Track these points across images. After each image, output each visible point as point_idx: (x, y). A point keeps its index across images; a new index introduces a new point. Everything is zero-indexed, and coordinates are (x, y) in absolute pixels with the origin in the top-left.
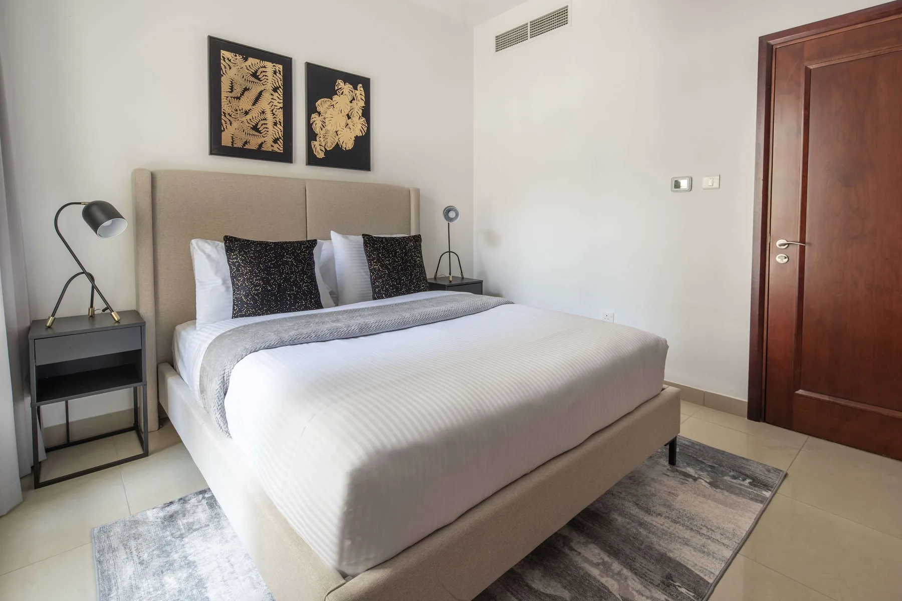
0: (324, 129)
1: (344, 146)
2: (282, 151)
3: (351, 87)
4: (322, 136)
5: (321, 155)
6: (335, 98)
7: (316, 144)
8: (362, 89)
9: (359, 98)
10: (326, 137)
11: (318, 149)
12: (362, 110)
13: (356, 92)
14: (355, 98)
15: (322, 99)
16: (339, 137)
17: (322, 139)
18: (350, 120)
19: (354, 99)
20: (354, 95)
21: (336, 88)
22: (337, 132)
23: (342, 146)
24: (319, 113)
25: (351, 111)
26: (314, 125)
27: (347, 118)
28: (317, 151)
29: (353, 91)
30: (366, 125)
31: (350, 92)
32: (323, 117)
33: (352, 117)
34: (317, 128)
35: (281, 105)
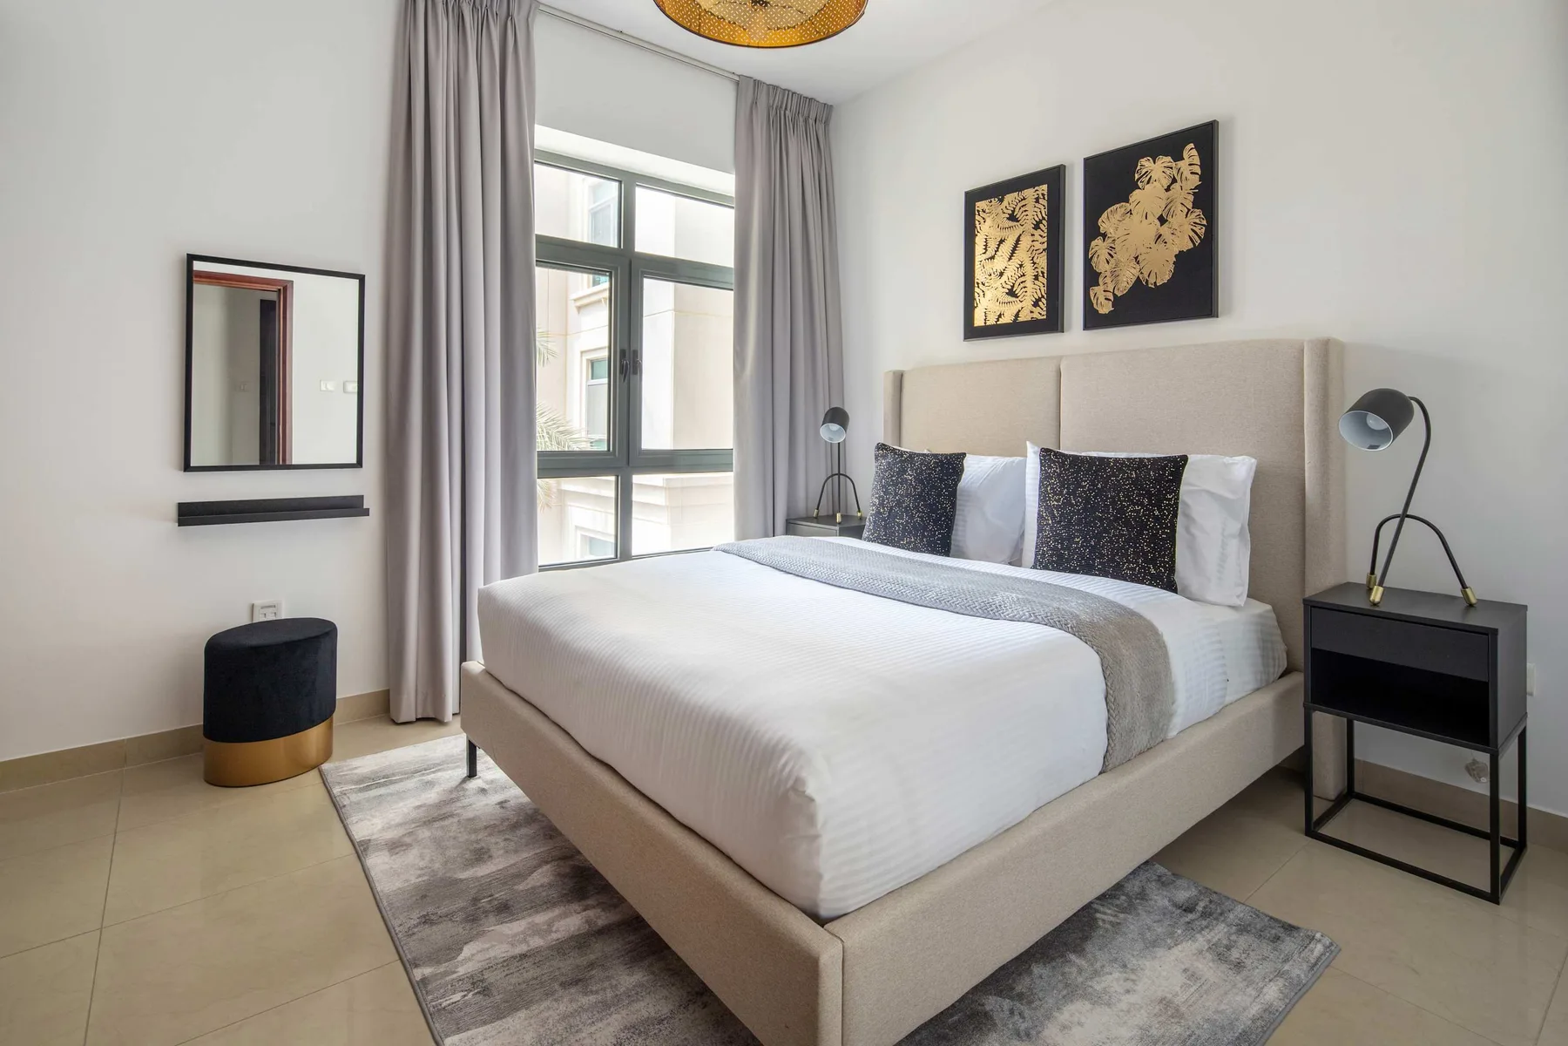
0: (1112, 261)
1: (1151, 280)
2: (1045, 317)
3: (1169, 159)
4: (1108, 274)
5: (1105, 308)
6: (1135, 195)
7: (1098, 292)
8: (1194, 152)
9: (1187, 173)
10: (1116, 273)
11: (1102, 299)
12: (1194, 194)
13: (1180, 164)
14: (1178, 178)
15: (1109, 210)
16: (1142, 265)
17: (1108, 280)
18: (1166, 225)
19: (1174, 181)
20: (1175, 172)
21: (1137, 176)
22: (1136, 258)
23: (1147, 281)
24: (1104, 236)
25: (1168, 207)
26: (1095, 259)
27: (1158, 223)
28: (1099, 302)
29: (1173, 165)
30: (1205, 222)
31: (1166, 170)
32: (1110, 240)
33: (1170, 219)
34: (1101, 266)
35: (1045, 246)
